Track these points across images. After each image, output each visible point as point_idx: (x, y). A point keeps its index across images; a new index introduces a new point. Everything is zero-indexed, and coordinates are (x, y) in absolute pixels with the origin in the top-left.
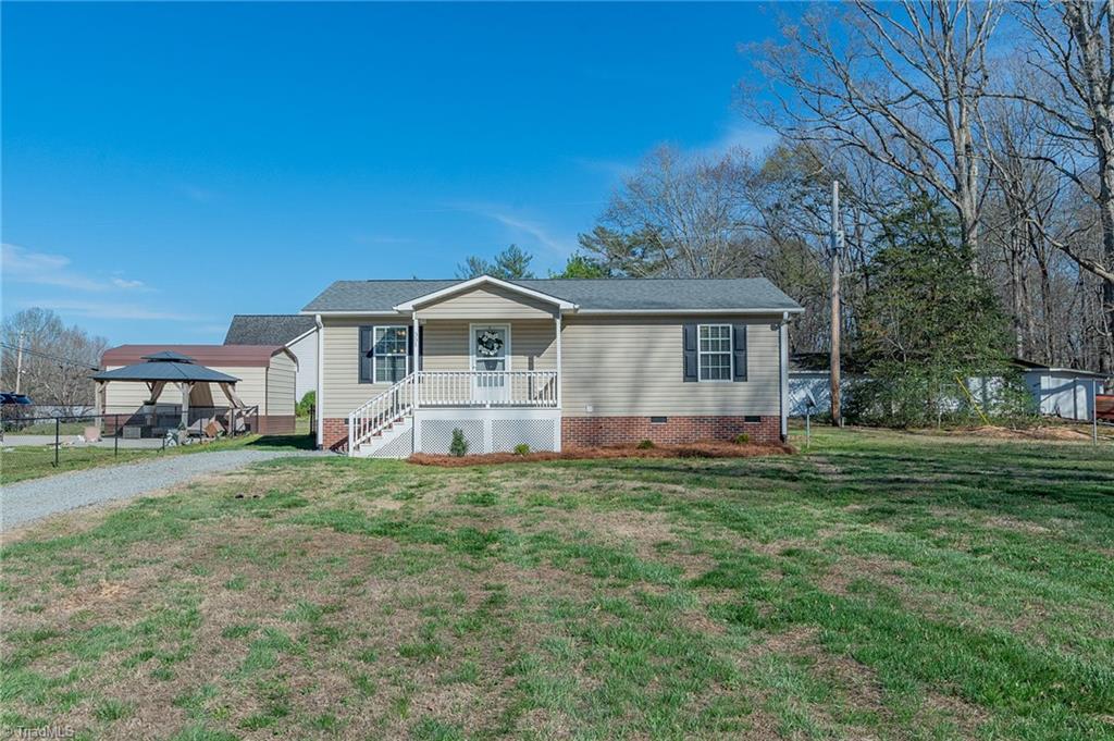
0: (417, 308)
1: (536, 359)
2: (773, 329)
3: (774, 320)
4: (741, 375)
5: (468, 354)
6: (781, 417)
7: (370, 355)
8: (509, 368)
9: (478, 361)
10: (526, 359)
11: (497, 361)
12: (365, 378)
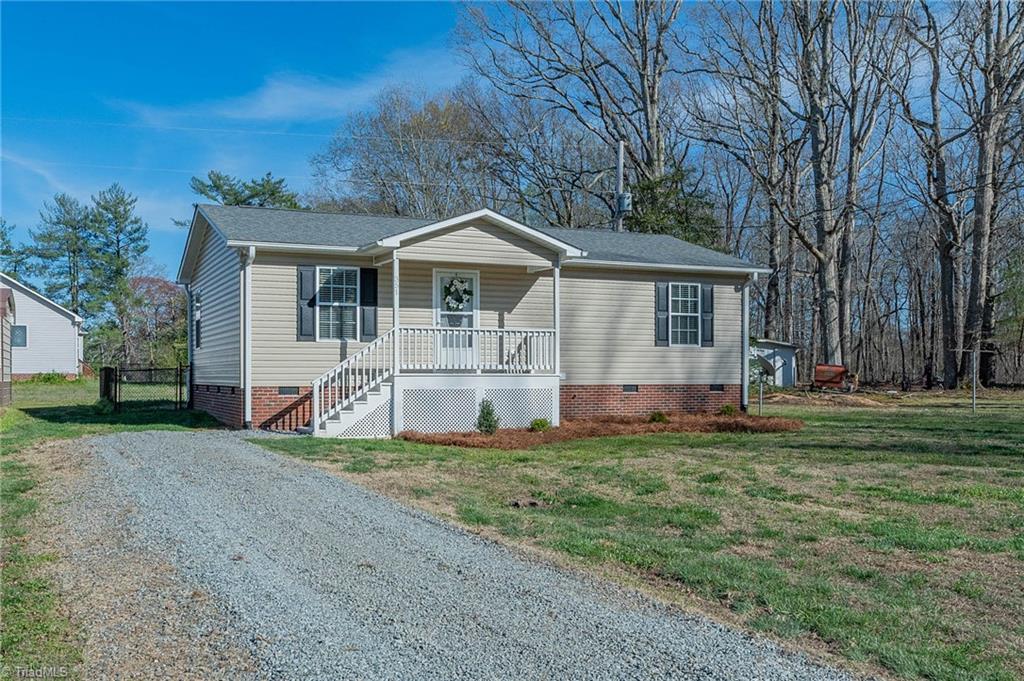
0: (404, 244)
1: (506, 315)
2: (737, 290)
3: (739, 280)
4: (708, 340)
5: (431, 307)
6: (742, 385)
7: (312, 303)
8: (477, 325)
9: (442, 316)
10: (495, 315)
11: (462, 316)
12: (305, 333)
